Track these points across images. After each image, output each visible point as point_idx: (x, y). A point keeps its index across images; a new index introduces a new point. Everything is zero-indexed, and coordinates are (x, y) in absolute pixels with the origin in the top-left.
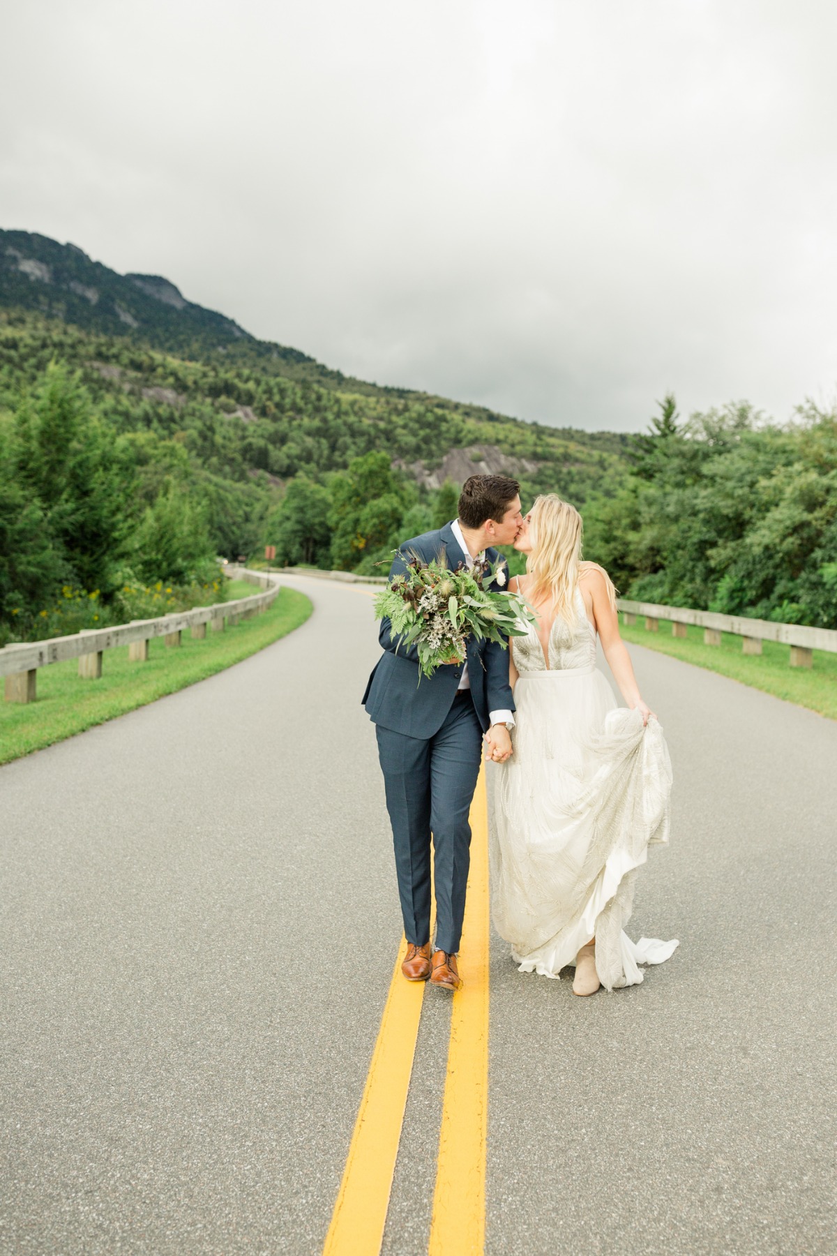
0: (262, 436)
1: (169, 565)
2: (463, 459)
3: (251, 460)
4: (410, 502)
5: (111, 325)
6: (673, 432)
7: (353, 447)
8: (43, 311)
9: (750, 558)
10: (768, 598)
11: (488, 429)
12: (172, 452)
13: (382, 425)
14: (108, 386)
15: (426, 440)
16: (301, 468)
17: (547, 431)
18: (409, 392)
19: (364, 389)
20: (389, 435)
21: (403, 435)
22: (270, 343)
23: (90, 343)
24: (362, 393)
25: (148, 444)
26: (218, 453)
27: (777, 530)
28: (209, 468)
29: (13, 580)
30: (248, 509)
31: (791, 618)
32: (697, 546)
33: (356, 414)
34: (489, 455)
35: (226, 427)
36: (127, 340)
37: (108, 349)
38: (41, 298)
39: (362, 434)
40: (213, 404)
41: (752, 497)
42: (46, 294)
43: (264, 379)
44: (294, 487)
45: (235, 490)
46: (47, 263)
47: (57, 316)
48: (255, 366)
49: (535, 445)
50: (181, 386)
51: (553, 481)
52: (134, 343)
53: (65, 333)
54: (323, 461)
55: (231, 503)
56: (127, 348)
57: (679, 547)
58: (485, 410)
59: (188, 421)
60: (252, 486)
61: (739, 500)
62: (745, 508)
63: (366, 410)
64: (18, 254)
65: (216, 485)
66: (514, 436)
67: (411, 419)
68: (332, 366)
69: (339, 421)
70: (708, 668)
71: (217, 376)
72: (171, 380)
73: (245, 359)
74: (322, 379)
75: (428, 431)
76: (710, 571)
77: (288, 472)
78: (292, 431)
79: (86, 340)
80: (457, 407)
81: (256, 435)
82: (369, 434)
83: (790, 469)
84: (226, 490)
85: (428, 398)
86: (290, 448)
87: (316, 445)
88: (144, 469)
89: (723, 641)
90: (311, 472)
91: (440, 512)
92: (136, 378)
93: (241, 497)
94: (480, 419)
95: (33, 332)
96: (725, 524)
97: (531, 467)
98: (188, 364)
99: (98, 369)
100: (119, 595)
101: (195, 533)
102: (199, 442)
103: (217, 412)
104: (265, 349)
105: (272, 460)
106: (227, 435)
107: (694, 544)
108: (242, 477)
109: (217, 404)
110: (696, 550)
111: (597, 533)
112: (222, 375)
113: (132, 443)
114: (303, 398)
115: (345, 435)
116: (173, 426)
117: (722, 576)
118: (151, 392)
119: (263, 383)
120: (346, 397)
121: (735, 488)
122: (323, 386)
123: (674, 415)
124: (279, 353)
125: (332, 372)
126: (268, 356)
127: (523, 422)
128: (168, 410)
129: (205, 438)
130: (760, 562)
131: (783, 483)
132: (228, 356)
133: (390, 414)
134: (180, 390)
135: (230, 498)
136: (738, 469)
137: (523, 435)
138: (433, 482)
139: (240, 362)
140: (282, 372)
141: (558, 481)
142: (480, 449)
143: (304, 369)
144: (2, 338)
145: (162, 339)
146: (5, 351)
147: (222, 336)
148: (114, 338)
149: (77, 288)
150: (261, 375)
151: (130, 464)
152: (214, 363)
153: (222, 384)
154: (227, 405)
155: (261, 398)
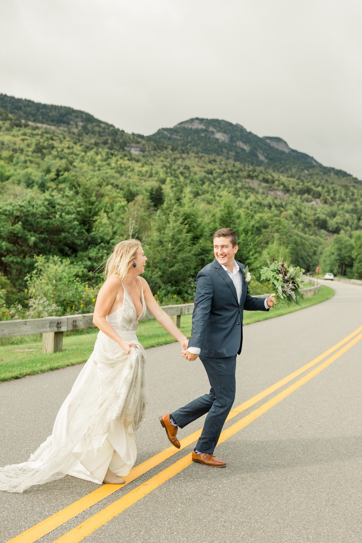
0: (324, 213)
3: (318, 225)
5: (255, 162)
8: (224, 156)
12: (280, 223)
14: (252, 190)
16: (343, 229)
22: (330, 168)
23: (245, 170)
25: (269, 219)
26: (303, 222)
28: (298, 229)
35: (307, 209)
36: (262, 168)
37: (253, 173)
38: (224, 150)
40: (301, 198)
42: (226, 148)
44: (338, 239)
45: (310, 239)
46: (227, 134)
47: (230, 158)
48: (322, 179)
52: (265, 170)
53: (234, 166)
54: (354, 226)
55: (308, 246)
56: (261, 172)
59: (288, 207)
60: (318, 237)
64: (215, 130)
65: (301, 237)
71: (303, 184)
72: (282, 187)
73: (318, 176)
74: (356, 185)
77: (336, 231)
78: (339, 210)
79: (243, 169)
81: (321, 213)
84: (306, 240)
86: (337, 219)
87: (351, 218)
88: (267, 230)
90: (347, 231)
92: (265, 186)
93: (313, 243)
95: (220, 166)
98: (290, 179)
99: (248, 183)
102: (294, 216)
103: (303, 202)
104: (328, 171)
105: (328, 226)
106: (307, 213)
108: (314, 233)
109: (303, 198)
112: (306, 184)
113: (261, 218)
114: (346, 194)
116: (282, 209)
118: (272, 193)
119: (326, 187)
122: (356, 188)
124: (334, 172)
125: (359, 180)
126: (329, 174)
128: (280, 201)
129: (296, 215)
132: (309, 175)
134: (286, 192)
135: (307, 243)
139: (315, 177)
140: (336, 182)
143: (347, 180)
144: (206, 169)
145: (279, 167)
146: (207, 175)
147: (307, 165)
148: (256, 167)
149: (240, 144)
150: (325, 184)
151: (260, 228)
152: (303, 178)
153: (306, 188)
154: (308, 198)
155: (324, 195)
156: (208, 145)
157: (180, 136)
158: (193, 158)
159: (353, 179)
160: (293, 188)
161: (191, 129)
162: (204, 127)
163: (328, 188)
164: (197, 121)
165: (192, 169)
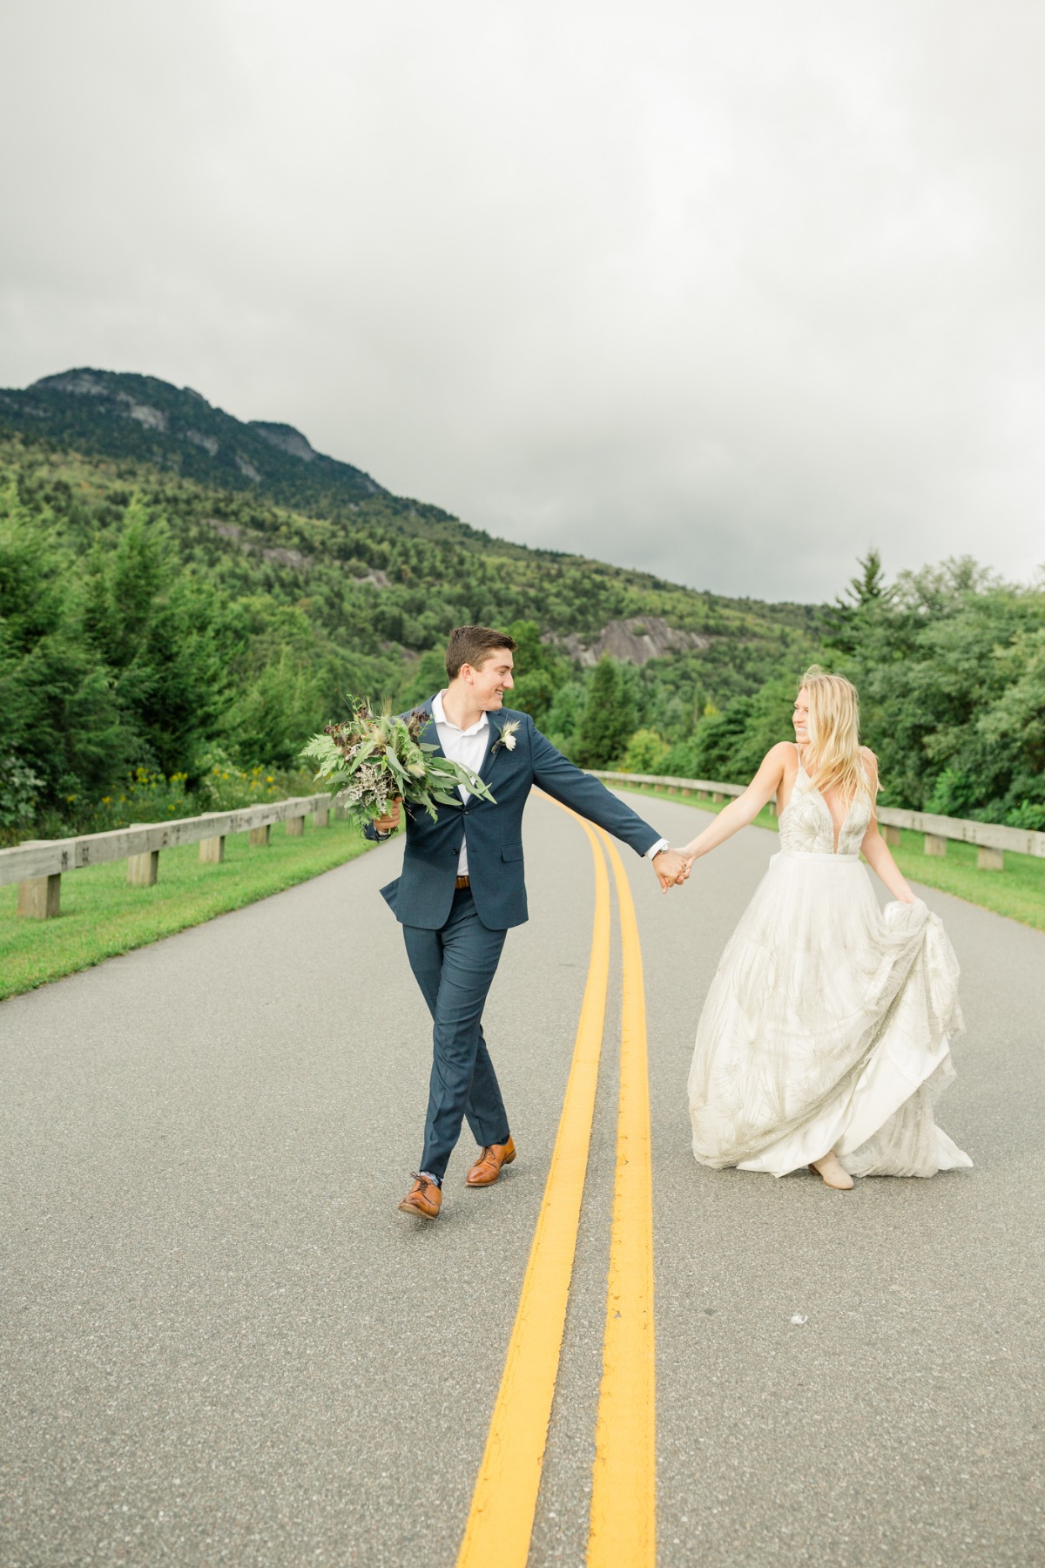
0: (397, 604)
1: (274, 746)
2: (623, 631)
3: (383, 631)
4: (562, 679)
5: (231, 479)
6: (876, 596)
7: (499, 617)
8: (156, 463)
9: (979, 747)
10: (1002, 797)
11: (653, 599)
12: (291, 620)
13: (532, 593)
14: (226, 546)
15: (582, 610)
16: (439, 640)
17: (721, 602)
18: (564, 555)
19: (512, 552)
20: (539, 604)
21: (557, 604)
22: (407, 499)
23: (207, 499)
24: (510, 557)
25: (265, 610)
26: (347, 623)
27: (1018, 713)
28: (336, 639)
29: (69, 760)
30: (378, 686)
31: (1033, 823)
32: (910, 732)
33: (502, 580)
34: (654, 628)
35: (355, 593)
36: (249, 495)
37: (227, 506)
38: (155, 448)
39: (510, 602)
40: (342, 568)
41: (982, 672)
42: (160, 444)
43: (400, 539)
44: (429, 662)
45: (365, 664)
46: (163, 410)
47: (172, 468)
48: (390, 525)
49: (707, 617)
50: (307, 547)
51: (727, 659)
52: (256, 499)
53: (180, 487)
55: (359, 679)
56: (247, 504)
57: (884, 733)
58: (651, 577)
59: (313, 586)
60: (383, 659)
61: (964, 675)
62: (972, 686)
63: (515, 576)
64: (131, 400)
65: (343, 658)
66: (682, 607)
67: (565, 586)
68: (476, 526)
69: (484, 588)
70: (940, 888)
71: (347, 536)
72: (296, 540)
73: (380, 518)
74: (465, 540)
75: (584, 600)
76: (926, 763)
77: (425, 645)
78: (430, 598)
79: (203, 495)
80: (618, 572)
81: (389, 602)
82: (517, 603)
83: (1033, 635)
84: (354, 665)
85: (585, 562)
86: (427, 617)
87: (458, 615)
88: (260, 638)
89: (948, 851)
91: (596, 690)
92: (257, 536)
93: (371, 673)
94: (644, 587)
95: (145, 486)
96: (945, 705)
97: (702, 643)
98: (315, 522)
99: (215, 528)
100: (207, 781)
101: (307, 710)
102: (326, 610)
103: (347, 577)
104: (403, 506)
105: (405, 632)
106: (357, 603)
107: (906, 729)
108: (373, 650)
109: (346, 568)
110: (908, 737)
111: (783, 715)
112: (353, 535)
113: (247, 608)
114: (443, 561)
115: (490, 604)
116: (297, 591)
117: (942, 769)
118: (273, 554)
119: (399, 544)
120: (492, 561)
121: (958, 660)
122: (467, 549)
123: (878, 576)
124: (417, 510)
125: (476, 533)
126: (405, 514)
127: (693, 591)
128: (292, 574)
129: (332, 606)
130: (992, 753)
131: (1024, 653)
132: (360, 514)
133: (541, 580)
134: (306, 552)
135: (359, 673)
136: (962, 638)
137: (693, 605)
138: (589, 659)
139: (373, 521)
140: (421, 532)
141: (733, 659)
142: (644, 622)
143: (445, 529)
144: (111, 492)
145: (288, 494)
146: (114, 507)
147: (354, 492)
148: (235, 493)
149: (195, 437)
150: (398, 535)
151: (243, 632)
152: (344, 521)
153: (353, 545)
154: (358, 568)
155: (396, 561)
156: (116, 434)
157: (45, 411)
158: (77, 464)
159: (461, 526)
160: (323, 543)
161: (72, 394)
162: (105, 392)
163: (403, 545)
164: (87, 377)
165: (75, 491)
